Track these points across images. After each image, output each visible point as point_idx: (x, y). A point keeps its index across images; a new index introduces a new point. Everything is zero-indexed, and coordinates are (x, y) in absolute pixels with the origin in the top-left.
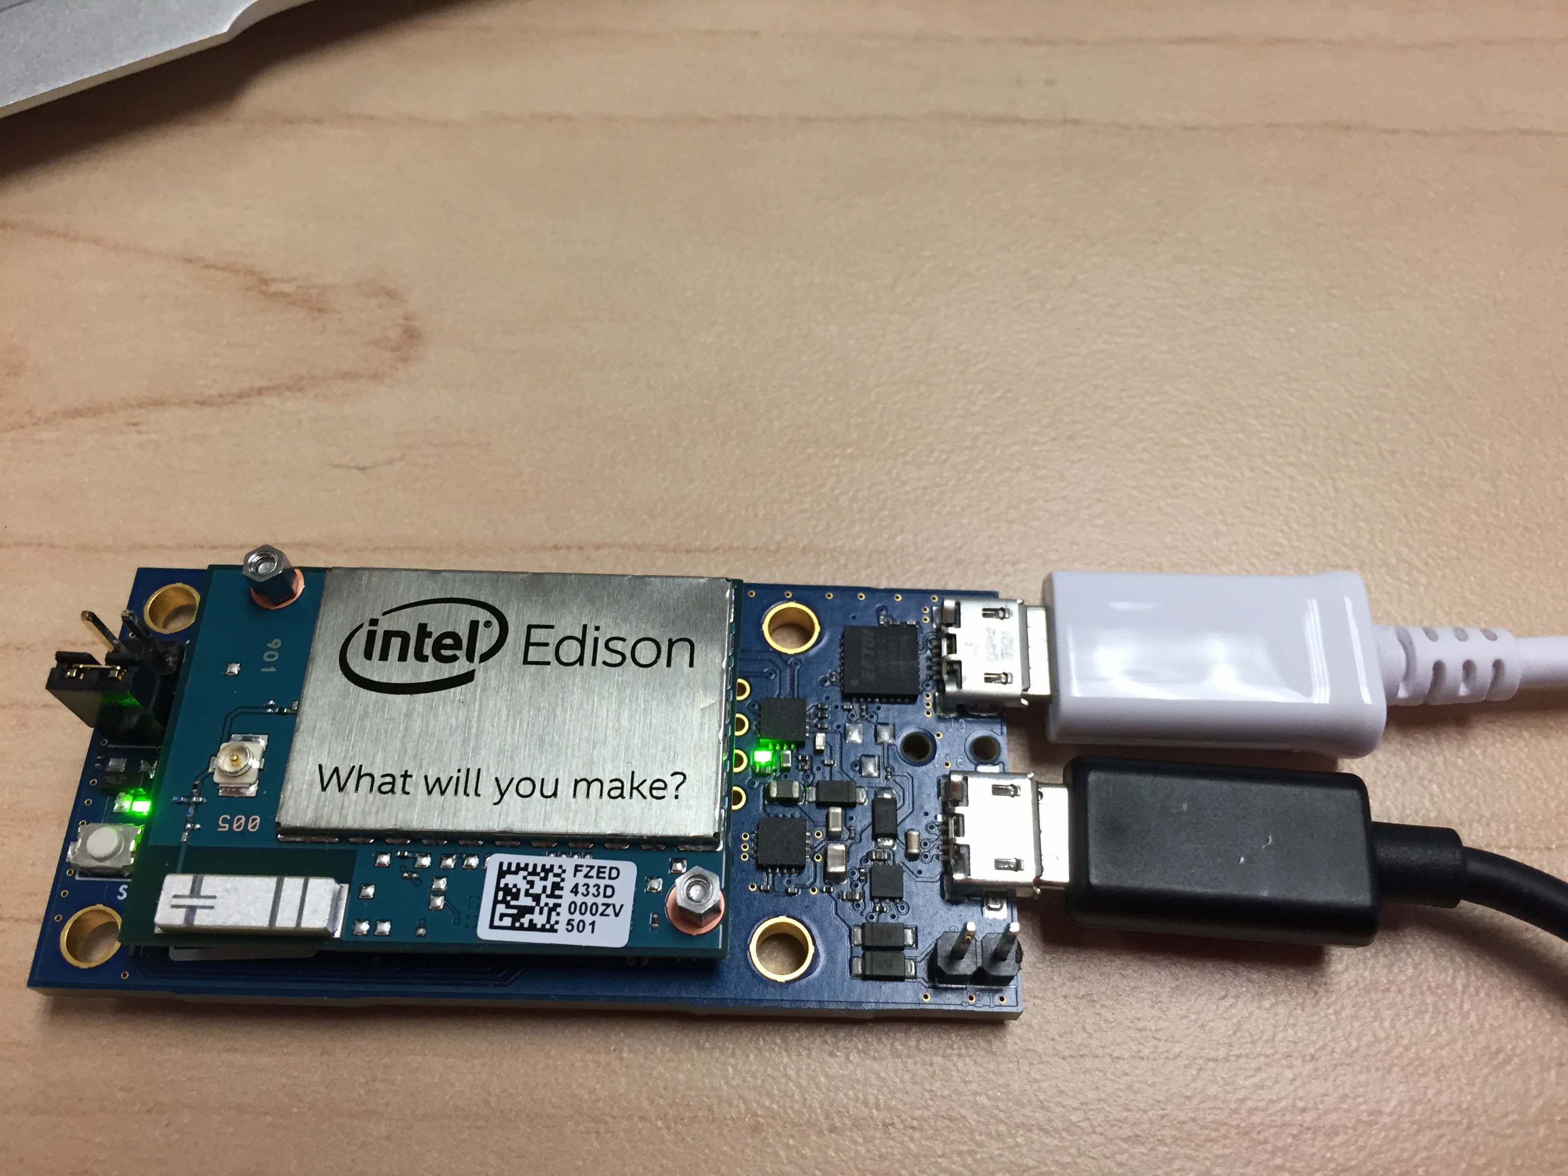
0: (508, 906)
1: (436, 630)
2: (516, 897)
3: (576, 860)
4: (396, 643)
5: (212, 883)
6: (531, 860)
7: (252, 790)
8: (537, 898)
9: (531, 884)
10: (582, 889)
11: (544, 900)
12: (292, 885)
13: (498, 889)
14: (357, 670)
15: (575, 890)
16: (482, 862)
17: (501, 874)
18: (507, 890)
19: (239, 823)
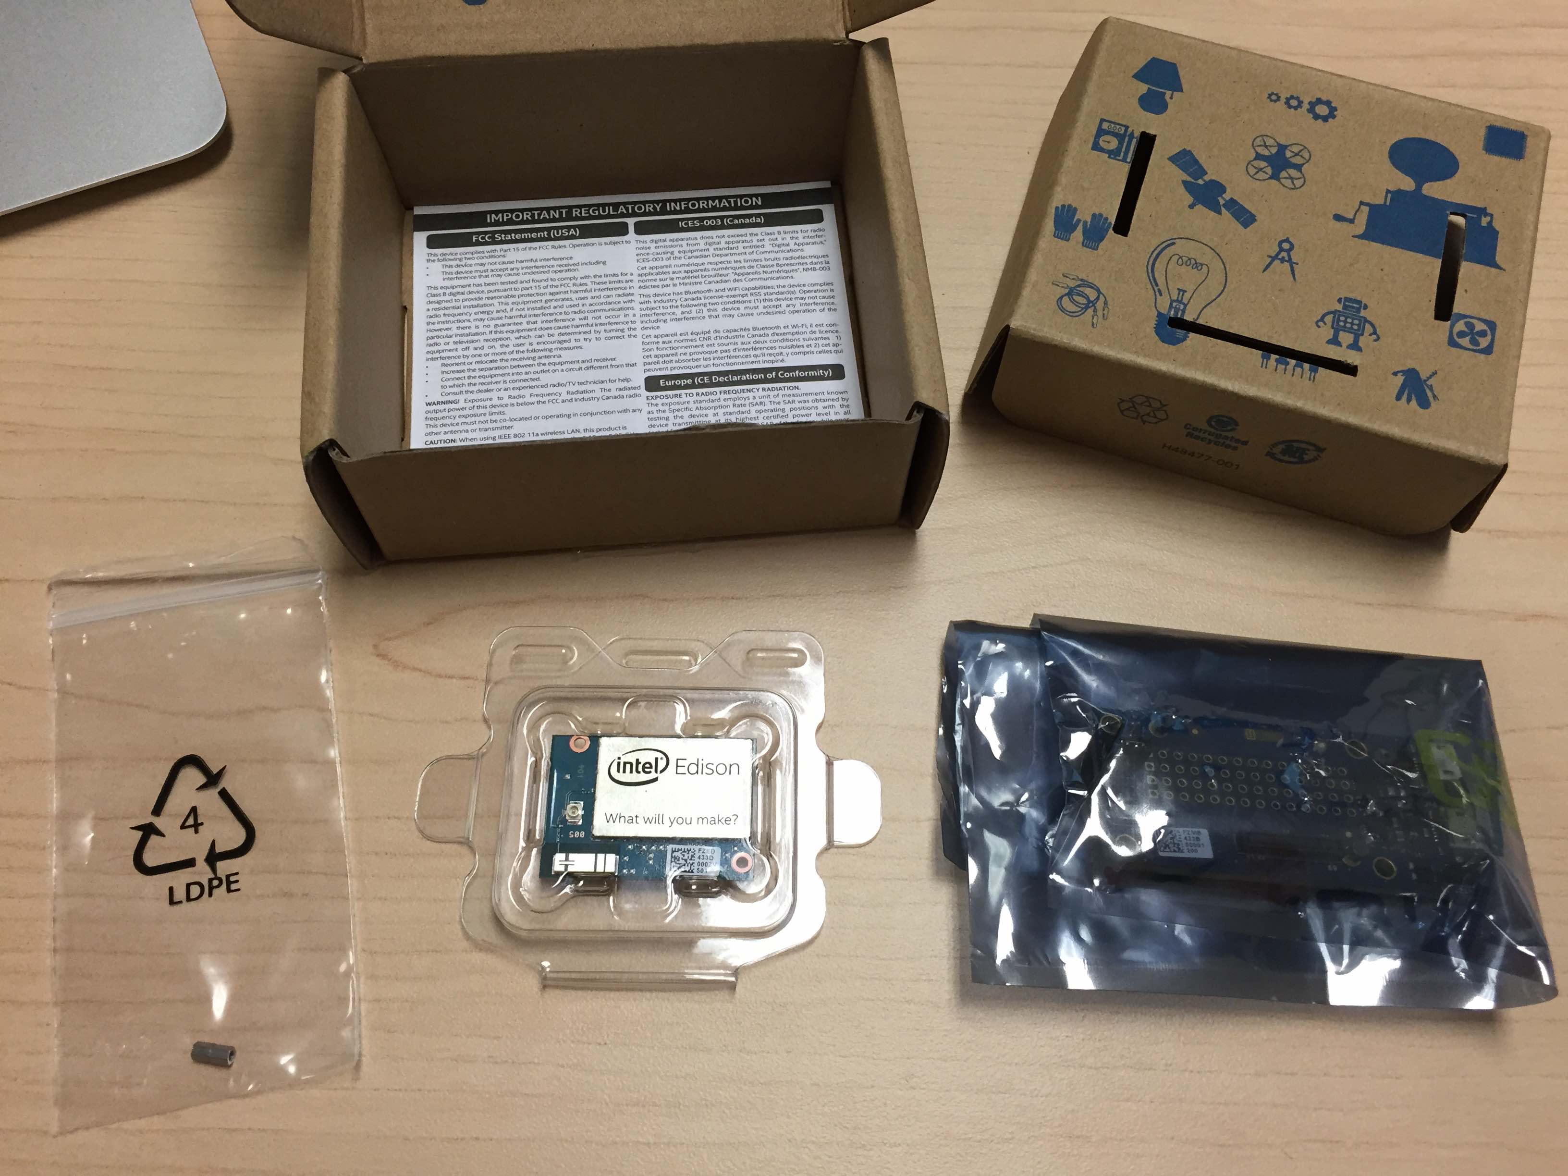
0: (676, 863)
1: (643, 761)
2: (678, 860)
3: (699, 847)
4: (628, 766)
5: (572, 856)
6: (683, 847)
7: (580, 823)
8: (686, 860)
9: (684, 855)
10: (701, 857)
11: (688, 861)
12: (601, 856)
13: (672, 857)
14: (616, 778)
15: (699, 858)
16: (665, 847)
17: (673, 852)
18: (675, 858)
19: (577, 834)
